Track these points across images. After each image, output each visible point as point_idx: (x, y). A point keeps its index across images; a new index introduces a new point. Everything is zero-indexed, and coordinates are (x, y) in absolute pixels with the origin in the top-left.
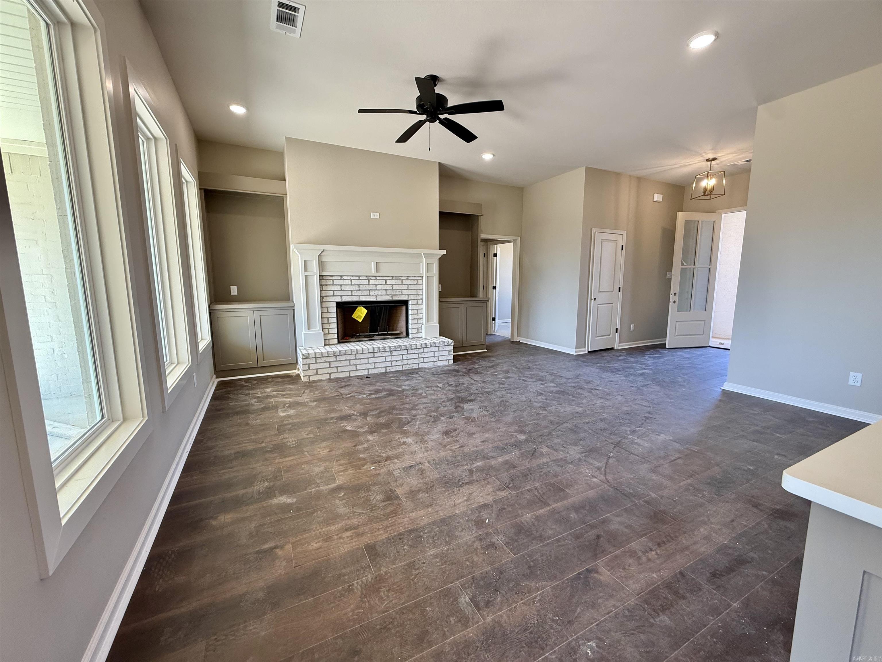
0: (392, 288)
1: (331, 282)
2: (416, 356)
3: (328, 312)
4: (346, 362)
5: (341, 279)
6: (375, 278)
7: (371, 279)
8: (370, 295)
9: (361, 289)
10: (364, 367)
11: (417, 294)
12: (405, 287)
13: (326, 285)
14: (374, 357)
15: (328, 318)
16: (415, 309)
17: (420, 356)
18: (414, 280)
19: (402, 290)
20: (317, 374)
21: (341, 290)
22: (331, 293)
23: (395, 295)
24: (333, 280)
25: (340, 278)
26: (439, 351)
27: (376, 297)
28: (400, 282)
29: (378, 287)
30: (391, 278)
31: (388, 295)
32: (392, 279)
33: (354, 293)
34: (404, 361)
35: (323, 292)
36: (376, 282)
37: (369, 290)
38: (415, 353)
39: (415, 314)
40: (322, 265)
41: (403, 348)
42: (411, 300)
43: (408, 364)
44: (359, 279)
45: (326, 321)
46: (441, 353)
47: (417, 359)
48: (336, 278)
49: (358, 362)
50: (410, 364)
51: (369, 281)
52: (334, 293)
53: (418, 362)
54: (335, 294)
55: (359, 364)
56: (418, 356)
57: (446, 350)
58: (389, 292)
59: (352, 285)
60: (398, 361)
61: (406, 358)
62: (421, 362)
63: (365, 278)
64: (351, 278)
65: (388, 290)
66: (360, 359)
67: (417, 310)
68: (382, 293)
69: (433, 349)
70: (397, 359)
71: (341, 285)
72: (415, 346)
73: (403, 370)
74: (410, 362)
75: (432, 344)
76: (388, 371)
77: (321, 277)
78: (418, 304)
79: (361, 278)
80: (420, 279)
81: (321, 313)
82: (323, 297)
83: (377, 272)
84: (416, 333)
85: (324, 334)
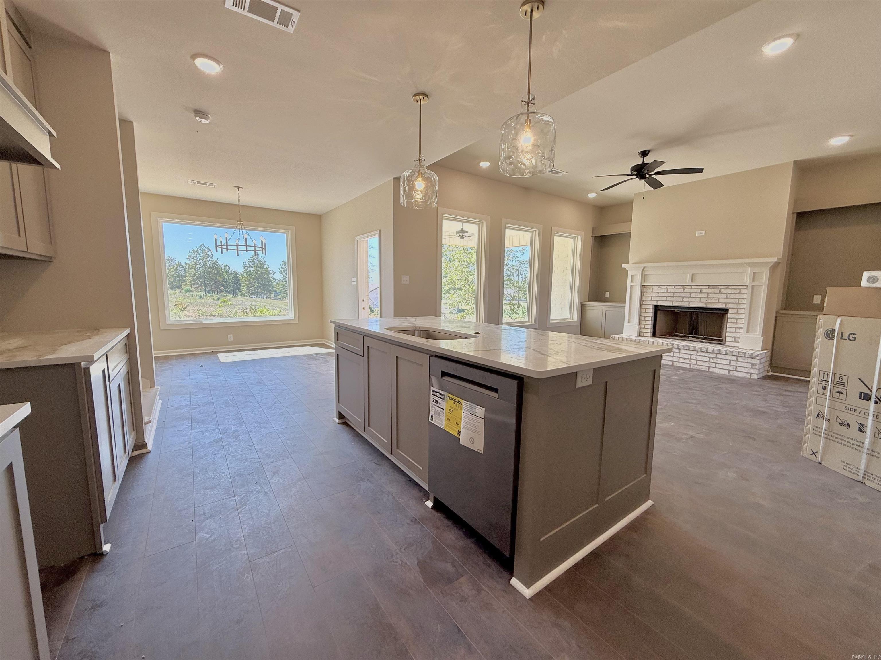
0: (708, 296)
1: (651, 290)
2: (706, 359)
3: (645, 312)
5: (659, 288)
6: (690, 287)
7: (686, 288)
8: (683, 301)
9: (675, 296)
11: (738, 303)
12: (725, 296)
13: (647, 292)
15: (645, 317)
16: (735, 318)
17: (711, 360)
18: (736, 289)
19: (719, 298)
21: (658, 296)
22: (650, 298)
23: (709, 303)
24: (652, 288)
26: (737, 360)
27: (689, 303)
28: (717, 291)
29: (692, 295)
30: (708, 287)
31: (702, 302)
32: (709, 288)
33: (669, 299)
34: (692, 361)
35: (644, 297)
36: (691, 291)
37: (683, 298)
38: (705, 356)
39: (733, 323)
40: (644, 277)
41: (692, 348)
42: (731, 308)
43: (696, 364)
44: (675, 288)
45: (643, 318)
46: (740, 364)
47: (707, 363)
48: (655, 287)
50: (698, 365)
51: (684, 290)
52: (652, 298)
53: (708, 365)
57: (747, 362)
58: (703, 300)
59: (667, 292)
60: (686, 359)
61: (695, 358)
62: (712, 366)
63: (680, 287)
64: (668, 287)
65: (703, 298)
67: (737, 319)
68: (695, 300)
69: (729, 357)
70: (685, 357)
71: (658, 293)
73: (690, 368)
74: (699, 363)
75: (727, 352)
76: (675, 365)
77: (643, 287)
78: (739, 314)
79: (676, 287)
80: (745, 289)
81: (640, 312)
82: (643, 301)
83: (692, 282)
84: (733, 342)
85: (640, 328)
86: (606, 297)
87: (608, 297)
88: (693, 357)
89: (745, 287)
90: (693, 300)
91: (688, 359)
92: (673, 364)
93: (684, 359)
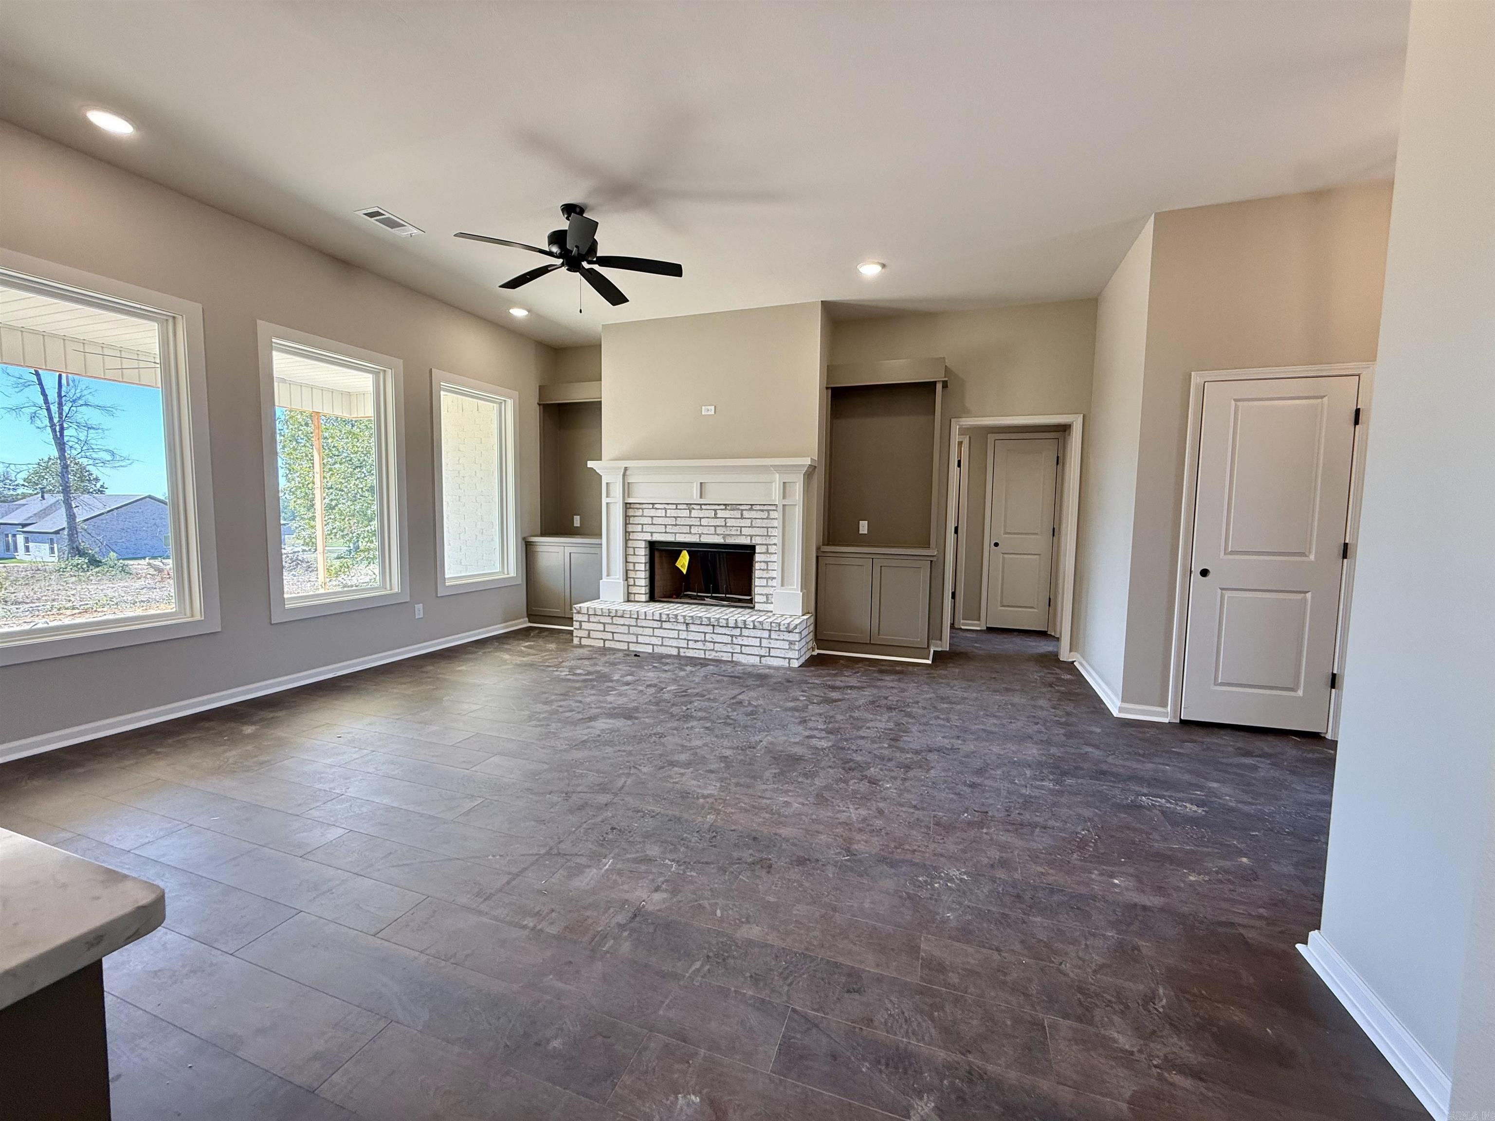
0: (726, 524)
1: (639, 513)
2: (727, 639)
3: (634, 554)
4: (624, 627)
5: (653, 508)
6: (699, 507)
7: (694, 509)
8: (690, 533)
9: (678, 523)
10: (647, 640)
11: (768, 535)
12: (747, 523)
13: (634, 516)
14: (661, 628)
15: (634, 564)
16: (764, 562)
17: (735, 641)
18: (762, 511)
19: (741, 527)
20: (589, 637)
21: (652, 524)
22: (639, 528)
23: (728, 535)
24: (642, 509)
25: (651, 506)
26: (770, 637)
27: (700, 537)
28: (737, 514)
29: (704, 522)
30: (724, 507)
31: (718, 535)
32: (726, 509)
33: (669, 529)
34: (707, 643)
35: (629, 526)
36: (701, 514)
37: (690, 526)
38: (725, 634)
39: (763, 570)
40: (627, 488)
41: (705, 621)
42: (758, 545)
43: (713, 650)
44: (677, 509)
45: (631, 566)
46: (774, 644)
47: (729, 646)
48: (647, 506)
49: (639, 631)
50: (717, 652)
51: (690, 512)
52: (642, 528)
53: (731, 651)
54: (644, 530)
55: (641, 635)
56: (732, 640)
57: (783, 640)
58: (720, 531)
59: (666, 517)
60: (698, 641)
61: (711, 640)
62: (735, 651)
63: (685, 507)
64: (666, 506)
65: (718, 526)
66: (643, 627)
67: (766, 562)
68: (708, 530)
69: (759, 633)
70: (696, 639)
71: (652, 517)
72: (724, 622)
73: (705, 659)
74: (718, 647)
75: (756, 624)
76: (682, 654)
77: (627, 506)
78: (769, 553)
79: (679, 507)
80: (774, 510)
81: (626, 556)
82: (629, 533)
83: (701, 497)
84: (764, 603)
85: (628, 586)
86: (575, 525)
87: (579, 525)
88: (708, 637)
89: (774, 508)
90: (705, 531)
91: (701, 641)
92: (679, 652)
93: (696, 641)
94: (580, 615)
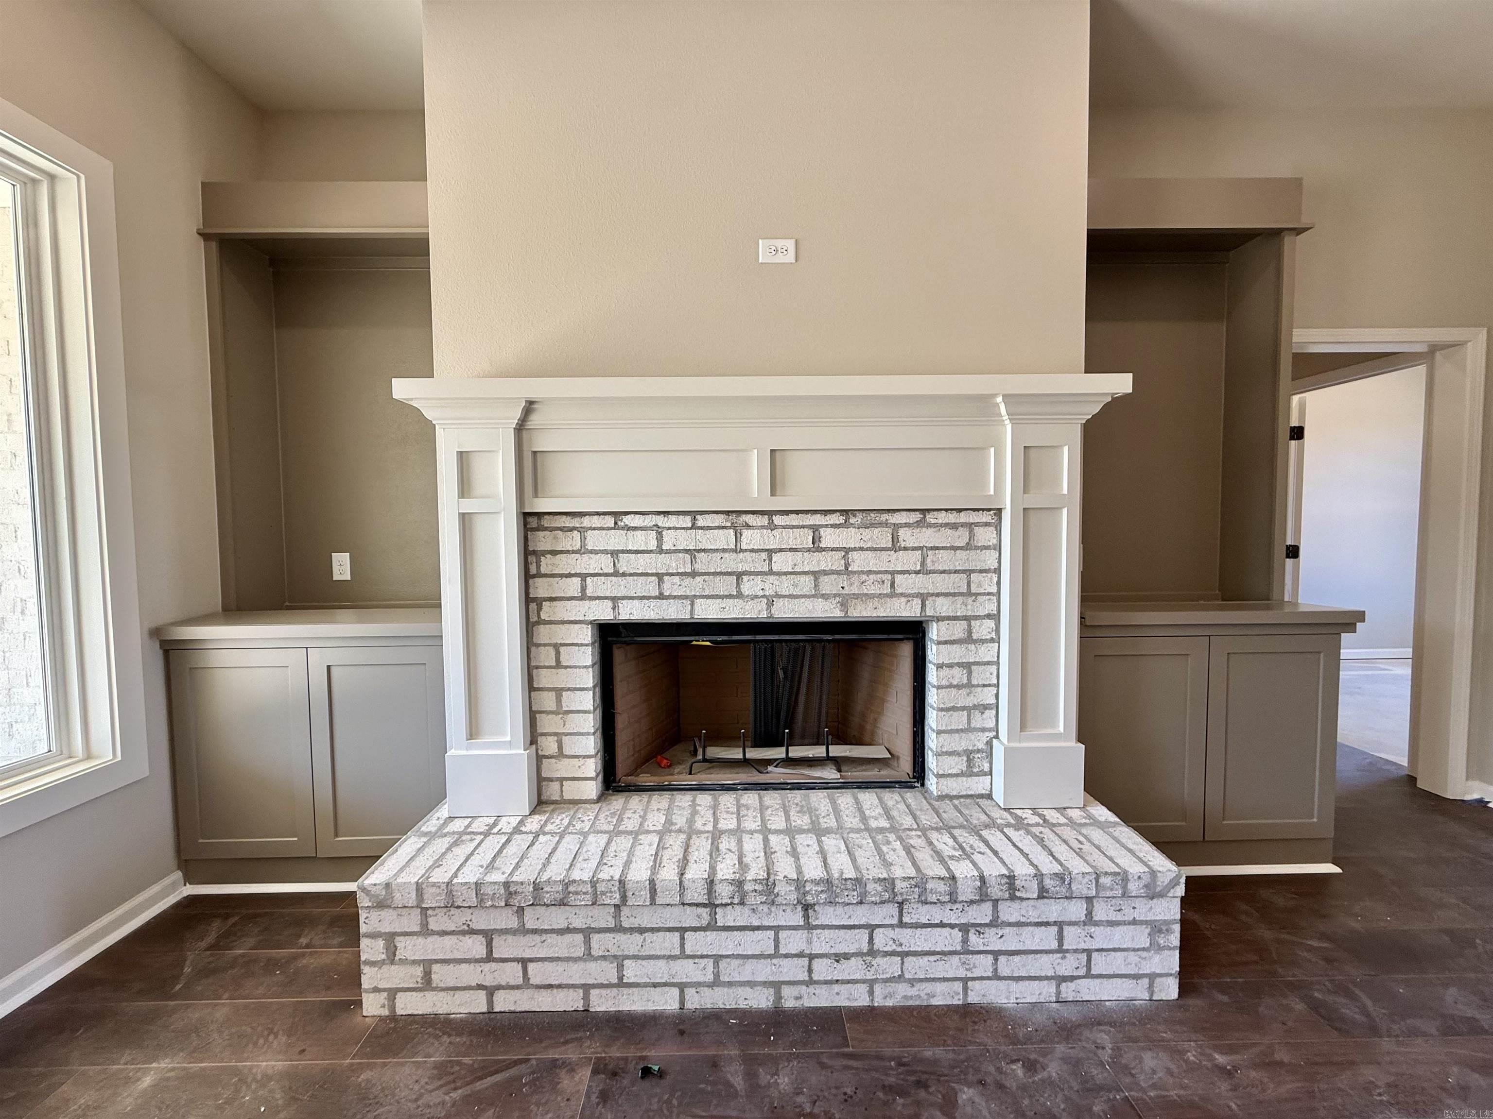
0: (847, 566)
1: (573, 541)
2: (950, 939)
3: (558, 665)
4: (568, 937)
5: (616, 526)
6: (765, 521)
7: (748, 526)
8: (739, 595)
9: (699, 567)
10: (660, 971)
11: (969, 594)
12: (912, 560)
13: (554, 553)
14: (711, 926)
15: (559, 692)
16: (959, 665)
17: (975, 941)
18: (954, 526)
19: (893, 573)
20: (427, 984)
21: (616, 574)
22: (573, 586)
23: (857, 596)
24: (582, 530)
25: (610, 521)
26: (1089, 920)
27: (770, 604)
28: (882, 537)
29: (780, 562)
30: (841, 520)
31: (825, 597)
32: (846, 525)
33: (671, 586)
34: (879, 961)
35: (539, 581)
36: (772, 540)
37: (739, 575)
38: (942, 925)
39: (958, 687)
40: (531, 468)
42: (939, 619)
43: (900, 978)
44: (693, 527)
45: (547, 701)
46: (1102, 937)
47: (955, 959)
48: (596, 521)
49: (630, 943)
50: (912, 982)
51: (738, 537)
52: (584, 588)
53: (962, 973)
54: (589, 592)
55: (635, 957)
56: (965, 941)
57: (1134, 922)
58: (828, 585)
59: (660, 551)
60: (847, 956)
61: (891, 947)
62: (977, 973)
63: (719, 520)
64: (661, 521)
65: (825, 573)
66: (642, 930)
67: (968, 666)
68: (795, 585)
69: (1053, 910)
70: (839, 949)
71: (614, 553)
72: (942, 887)
73: (872, 1009)
74: (915, 967)
76: (789, 1004)
77: (532, 522)
78: (975, 642)
79: (701, 521)
80: (987, 524)
81: (530, 671)
82: (539, 602)
83: (773, 493)
84: (961, 774)
85: (539, 758)
86: (336, 577)
87: (348, 577)
88: (882, 939)
89: (986, 517)
90: (785, 586)
91: (859, 954)
92: (779, 997)
93: (838, 958)
94: (385, 914)
